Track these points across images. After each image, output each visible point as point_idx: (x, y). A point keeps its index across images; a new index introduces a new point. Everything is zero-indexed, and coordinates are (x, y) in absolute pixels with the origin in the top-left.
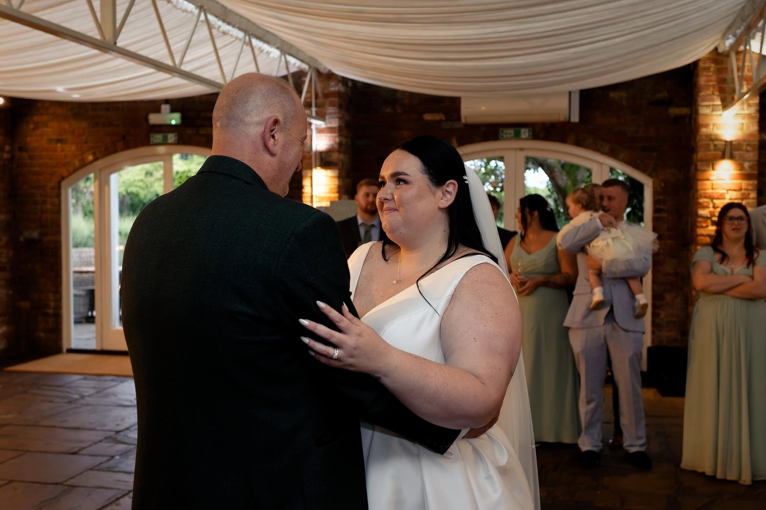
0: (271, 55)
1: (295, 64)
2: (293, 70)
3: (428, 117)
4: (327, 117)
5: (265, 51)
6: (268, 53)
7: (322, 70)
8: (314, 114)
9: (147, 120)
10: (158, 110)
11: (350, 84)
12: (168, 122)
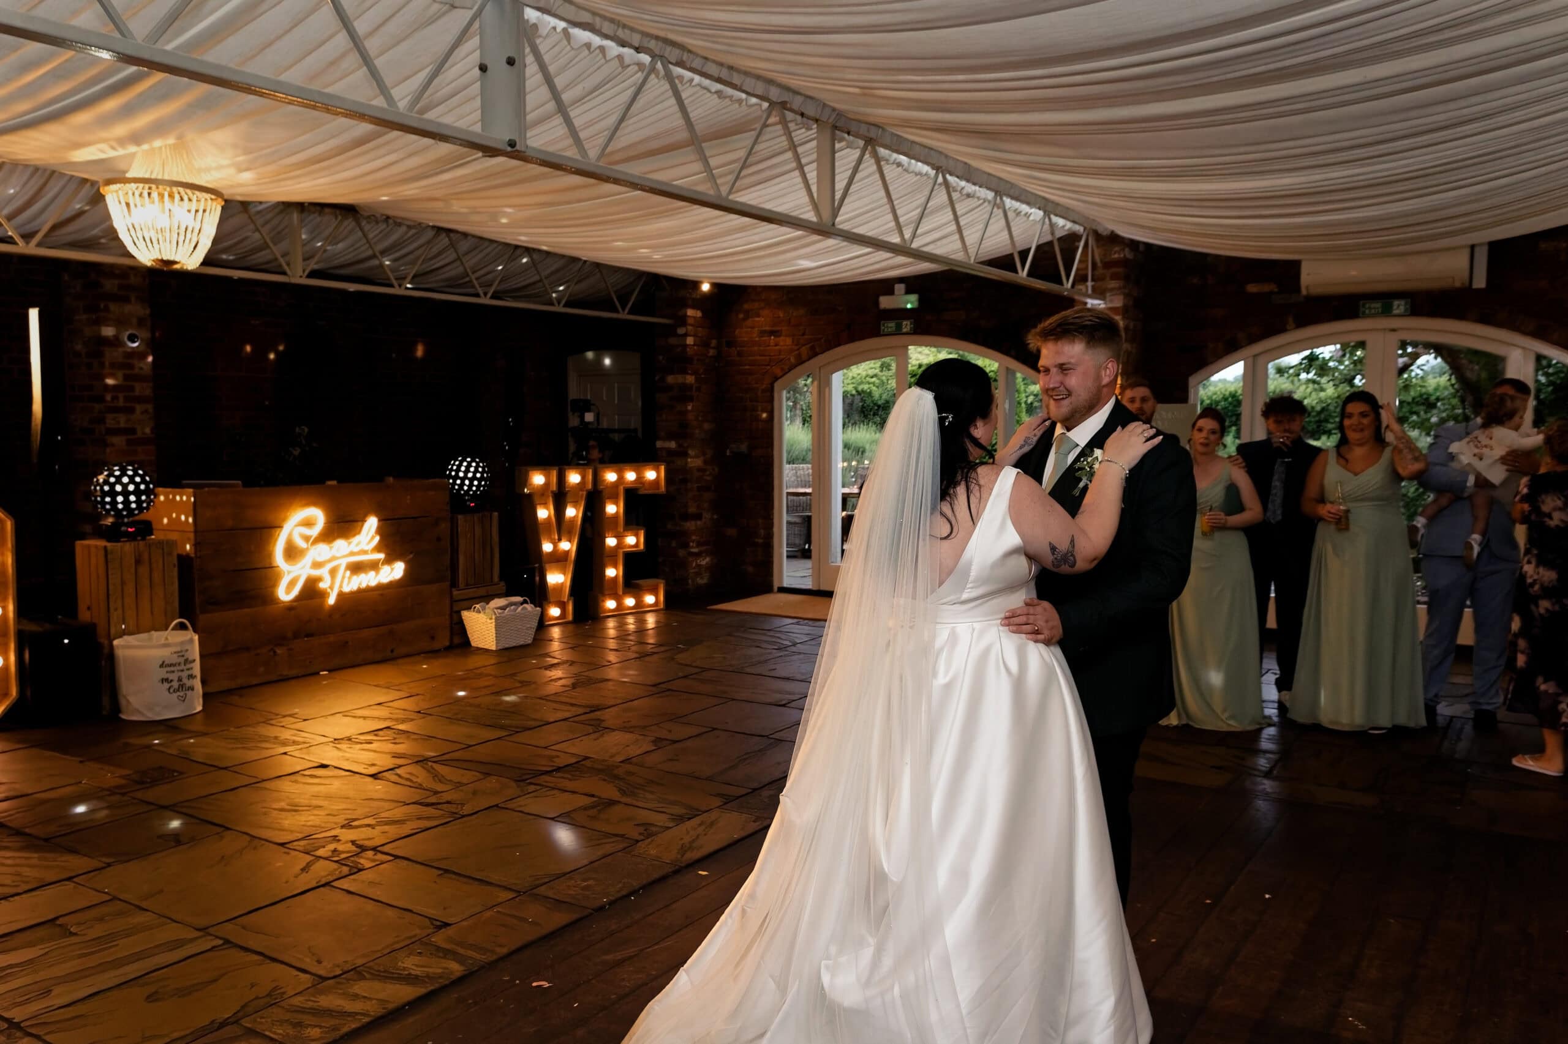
0: (1031, 218)
1: (1064, 226)
2: (1059, 234)
3: (1252, 288)
4: (1108, 295)
5: (1023, 213)
6: (1027, 215)
7: (1100, 230)
8: (1090, 291)
9: (877, 303)
10: (890, 292)
11: (1142, 248)
12: (902, 306)
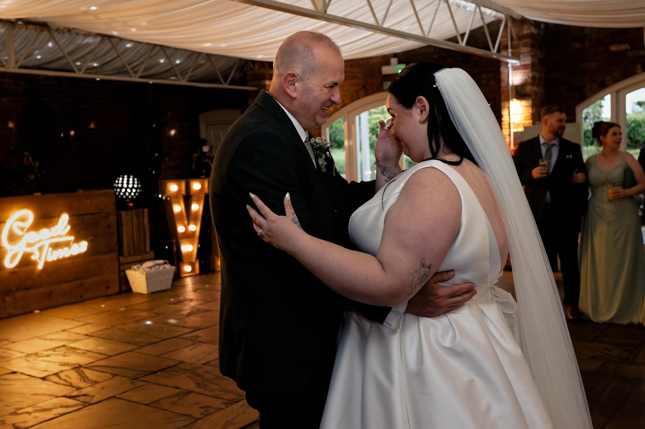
0: (468, 9)
1: (490, 14)
2: (488, 21)
3: (613, 48)
4: (521, 56)
5: (462, 6)
6: (465, 7)
7: (515, 16)
8: (510, 55)
9: (380, 71)
10: (388, 63)
11: (542, 26)
12: (396, 72)
